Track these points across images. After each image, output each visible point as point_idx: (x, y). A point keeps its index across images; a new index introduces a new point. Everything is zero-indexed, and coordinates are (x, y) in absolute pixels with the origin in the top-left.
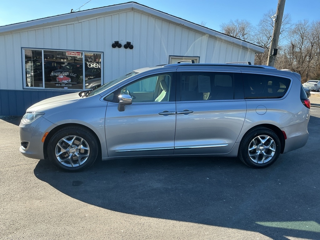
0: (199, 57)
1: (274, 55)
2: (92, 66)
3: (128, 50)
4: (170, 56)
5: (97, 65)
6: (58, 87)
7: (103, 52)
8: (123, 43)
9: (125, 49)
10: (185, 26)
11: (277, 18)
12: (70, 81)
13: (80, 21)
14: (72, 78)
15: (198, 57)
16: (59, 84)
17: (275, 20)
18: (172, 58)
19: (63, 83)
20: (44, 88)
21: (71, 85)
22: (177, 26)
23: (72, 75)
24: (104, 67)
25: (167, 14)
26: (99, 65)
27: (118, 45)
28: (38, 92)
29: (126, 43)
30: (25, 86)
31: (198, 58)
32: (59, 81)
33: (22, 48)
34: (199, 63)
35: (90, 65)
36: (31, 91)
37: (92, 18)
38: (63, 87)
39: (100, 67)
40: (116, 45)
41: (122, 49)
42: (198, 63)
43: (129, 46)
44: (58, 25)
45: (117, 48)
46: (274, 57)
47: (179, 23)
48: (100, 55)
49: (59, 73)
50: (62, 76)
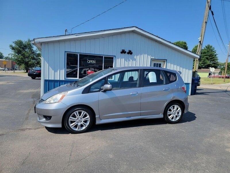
0: (167, 60)
3: (129, 55)
4: (151, 59)
7: (115, 56)
8: (127, 51)
11: (201, 39)
13: (103, 37)
20: (78, 78)
22: (156, 42)
23: (96, 70)
30: (66, 77)
31: (166, 61)
32: (88, 74)
33: (65, 52)
40: (123, 52)
41: (126, 53)
43: (130, 53)
44: (89, 38)
45: (123, 54)
48: (113, 58)
49: (88, 69)
50: (90, 71)
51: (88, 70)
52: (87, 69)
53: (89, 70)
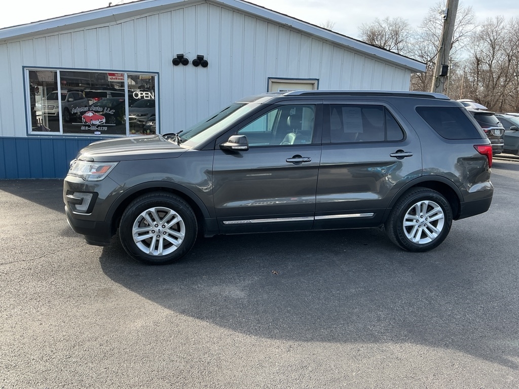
0: (318, 80)
1: (442, 75)
2: (140, 96)
3: (200, 68)
4: (269, 78)
5: (148, 94)
6: (85, 132)
7: (158, 73)
8: (191, 57)
9: (194, 67)
10: (294, 28)
11: (447, 14)
12: (104, 121)
13: (118, 22)
14: (107, 116)
15: (316, 79)
16: (86, 126)
17: (444, 17)
18: (273, 82)
19: (93, 125)
20: (61, 133)
21: (106, 129)
23: (108, 112)
24: (161, 97)
25: (264, 8)
26: (151, 93)
27: (182, 60)
28: (53, 139)
29: (196, 58)
30: (31, 130)
31: (316, 82)
32: (86, 122)
33: (24, 67)
34: (318, 89)
35: (137, 95)
36: (41, 139)
37: (139, 17)
38: (93, 132)
39: (153, 98)
40: (180, 60)
41: (190, 67)
42: (315, 90)
43: (201, 62)
44: (83, 29)
45: (181, 67)
46: (442, 79)
47: (284, 23)
48: (153, 78)
49: (86, 109)
50: (90, 114)
51: (85, 112)
52: (82, 110)
53: (89, 110)
